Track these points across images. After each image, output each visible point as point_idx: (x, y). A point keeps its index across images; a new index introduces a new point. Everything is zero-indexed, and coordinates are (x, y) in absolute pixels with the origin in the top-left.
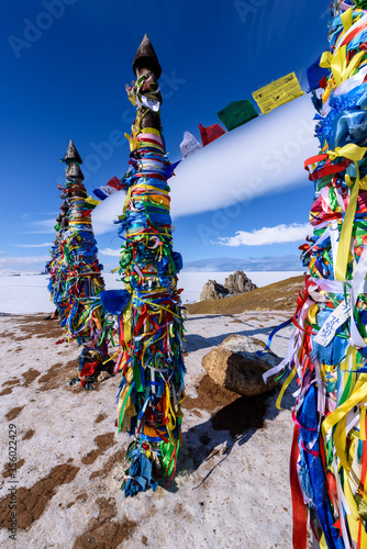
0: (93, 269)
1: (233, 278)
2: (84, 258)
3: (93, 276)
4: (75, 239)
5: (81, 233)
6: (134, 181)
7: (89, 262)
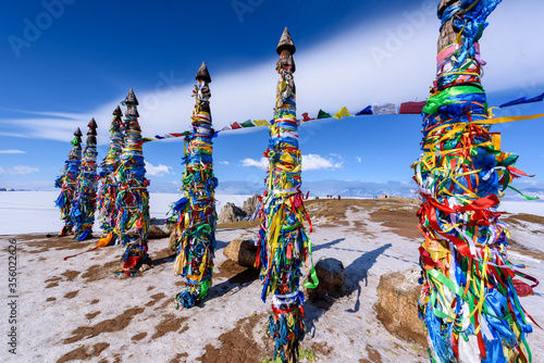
0: (142, 185)
1: (251, 201)
2: (135, 176)
3: (141, 190)
4: (130, 162)
5: (135, 158)
6: (194, 138)
7: (139, 179)
